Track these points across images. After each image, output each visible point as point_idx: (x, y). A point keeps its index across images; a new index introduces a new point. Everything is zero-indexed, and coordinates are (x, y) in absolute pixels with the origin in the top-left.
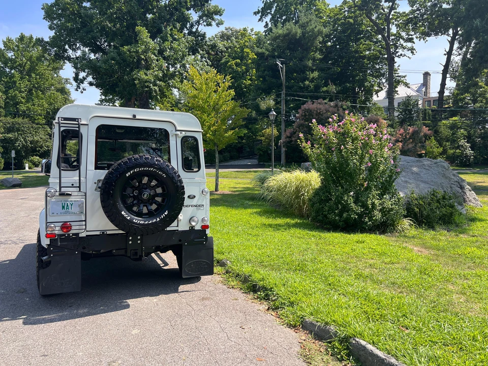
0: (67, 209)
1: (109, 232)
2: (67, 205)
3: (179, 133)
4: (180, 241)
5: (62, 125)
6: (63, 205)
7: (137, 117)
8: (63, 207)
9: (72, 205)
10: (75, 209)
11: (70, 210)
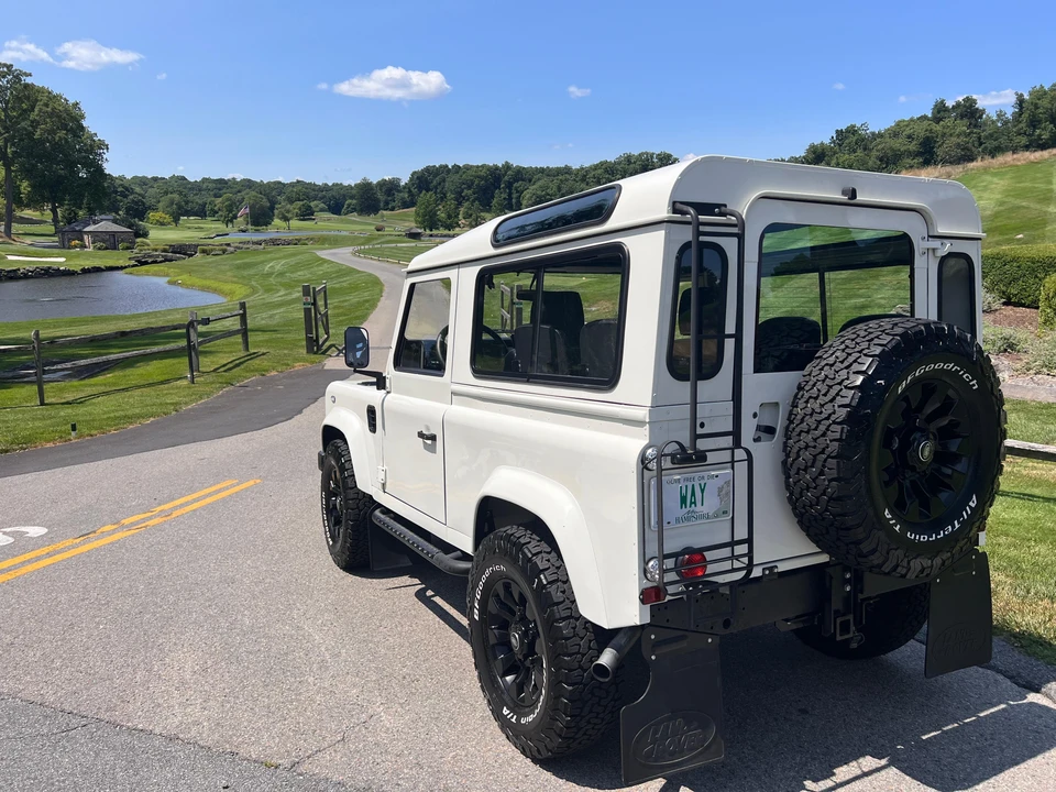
0: (691, 503)
2: (693, 494)
5: (702, 228)
6: (684, 491)
7: (860, 198)
8: (683, 500)
9: (702, 491)
11: (699, 508)
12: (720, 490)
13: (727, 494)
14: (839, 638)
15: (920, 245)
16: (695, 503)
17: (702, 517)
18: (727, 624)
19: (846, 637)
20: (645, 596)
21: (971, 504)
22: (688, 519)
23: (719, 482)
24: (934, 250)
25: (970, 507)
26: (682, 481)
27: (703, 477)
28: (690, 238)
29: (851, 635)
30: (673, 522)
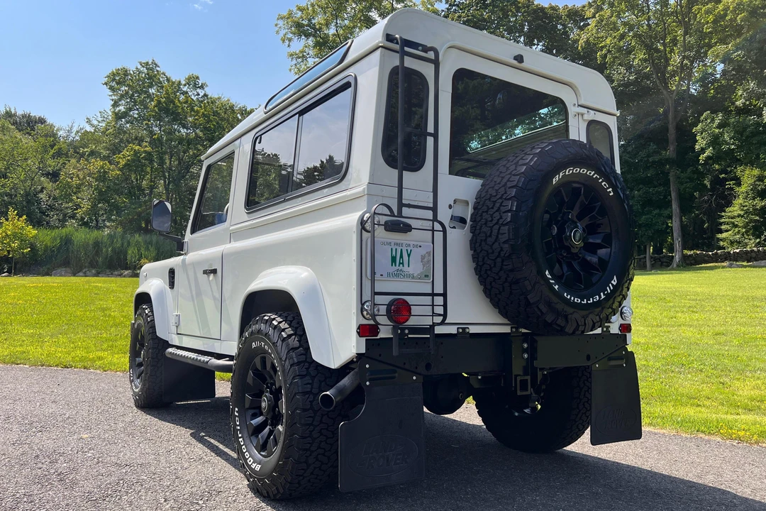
0: (400, 263)
1: (473, 330)
3: (585, 110)
4: (588, 358)
6: (394, 253)
8: (394, 259)
9: (409, 256)
10: (415, 267)
11: (406, 268)
12: (423, 258)
13: (429, 261)
14: (519, 393)
15: (572, 110)
16: (403, 263)
17: (409, 276)
18: (428, 366)
19: (524, 393)
20: (362, 331)
21: (613, 282)
22: (397, 275)
23: (422, 251)
24: (582, 115)
25: (612, 284)
26: (393, 244)
27: (409, 245)
28: (398, 64)
29: (528, 393)
30: (385, 275)
